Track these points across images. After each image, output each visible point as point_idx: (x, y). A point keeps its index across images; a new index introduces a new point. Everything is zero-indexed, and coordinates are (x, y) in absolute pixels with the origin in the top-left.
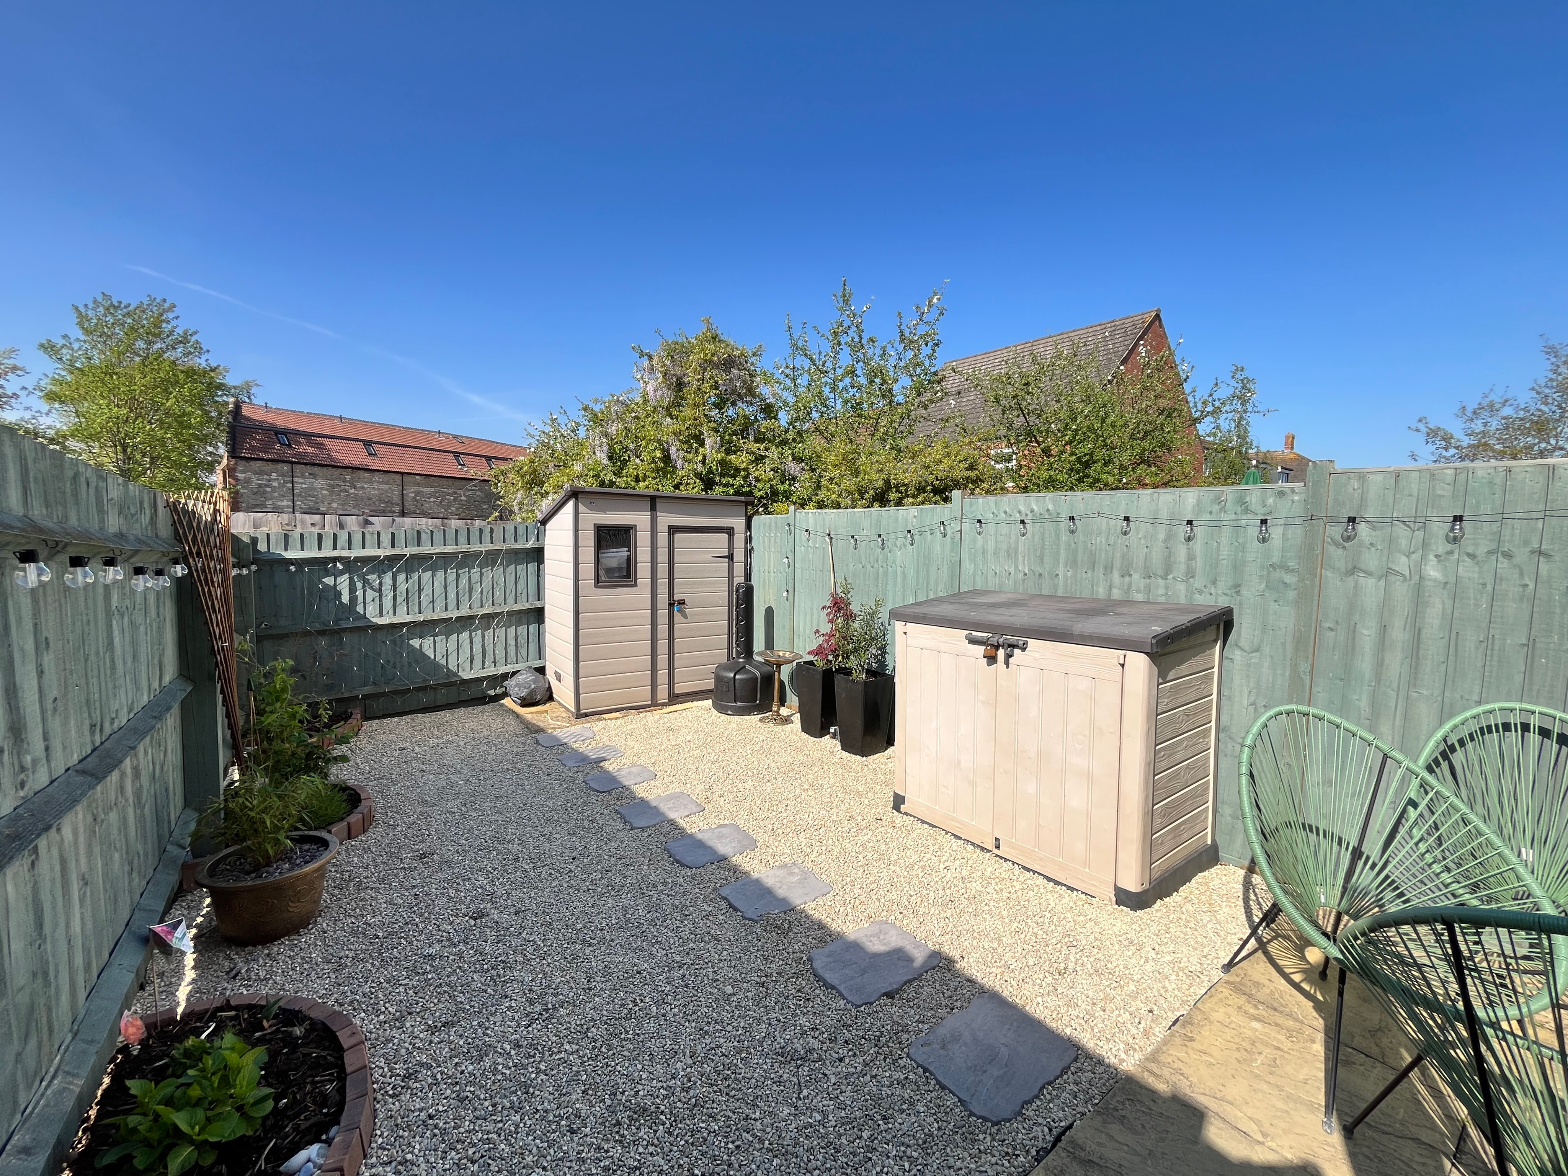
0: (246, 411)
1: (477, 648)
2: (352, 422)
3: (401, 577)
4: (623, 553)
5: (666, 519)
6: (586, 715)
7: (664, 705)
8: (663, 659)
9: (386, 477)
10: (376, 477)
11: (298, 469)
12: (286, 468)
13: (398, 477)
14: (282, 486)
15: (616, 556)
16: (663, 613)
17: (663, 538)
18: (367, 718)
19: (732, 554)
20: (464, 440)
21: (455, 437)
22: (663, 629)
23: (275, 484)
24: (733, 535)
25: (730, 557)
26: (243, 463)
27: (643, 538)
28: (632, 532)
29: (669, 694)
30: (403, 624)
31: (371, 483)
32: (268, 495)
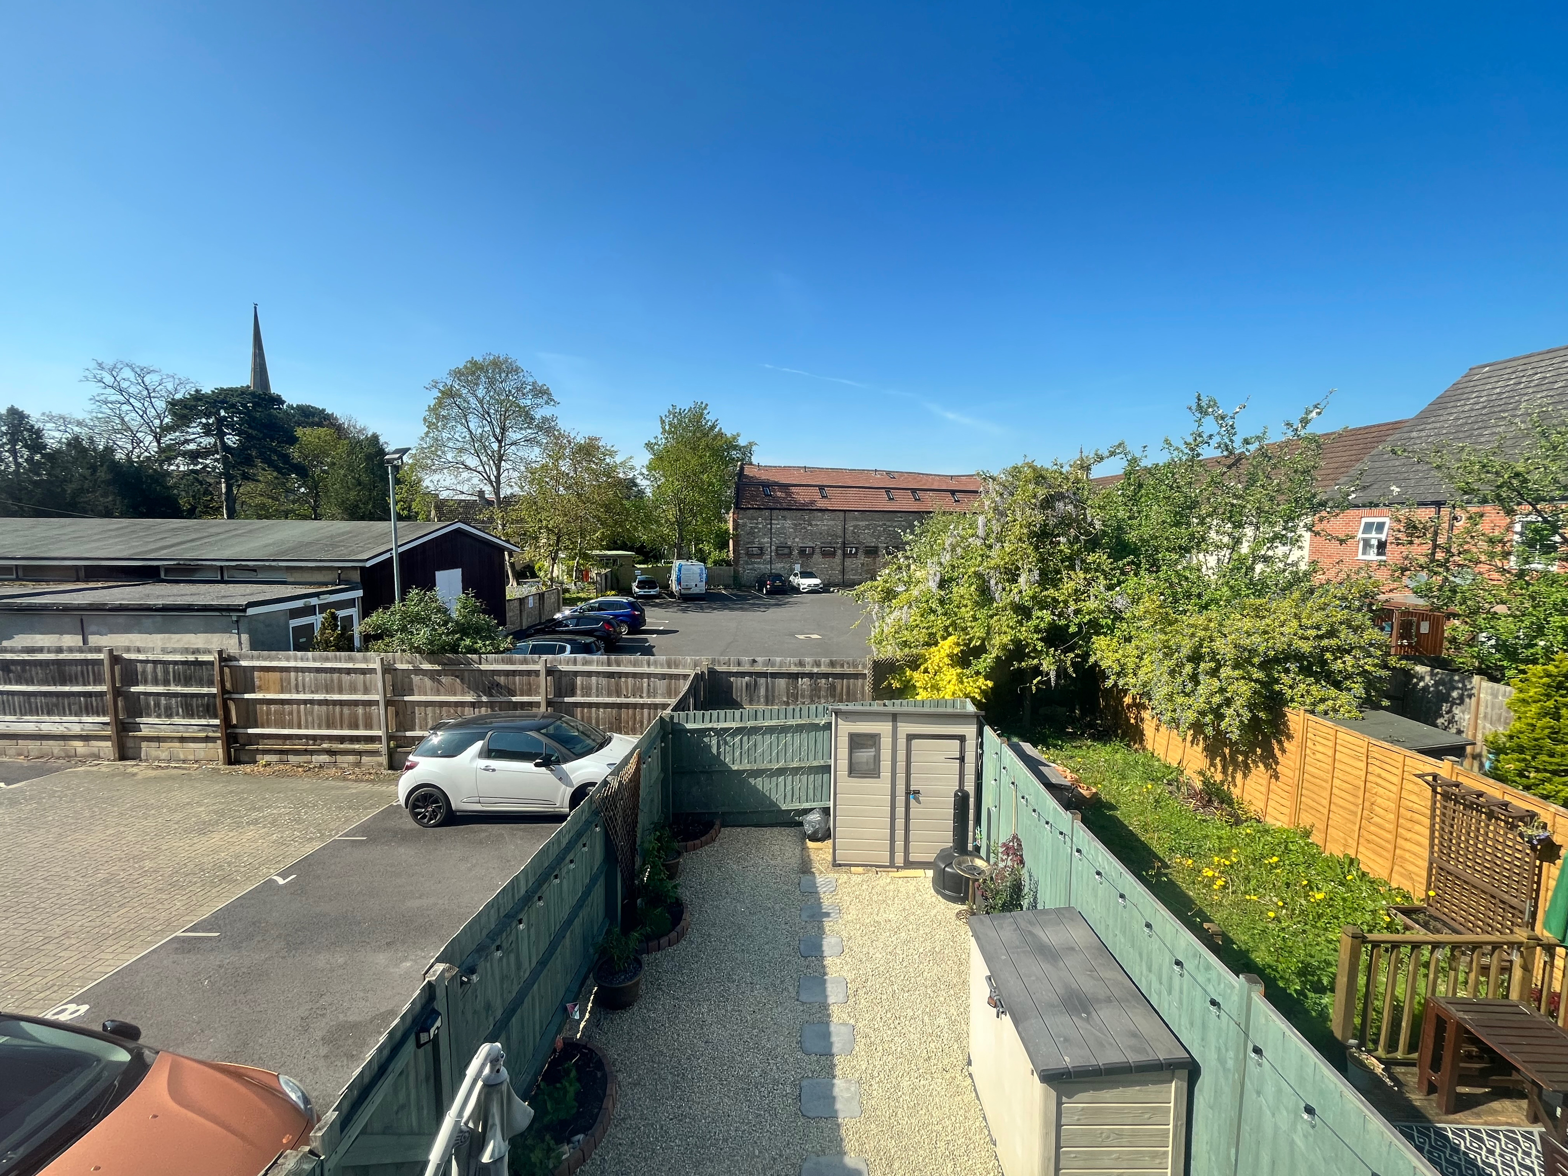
0: (747, 471)
1: (789, 788)
2: (813, 470)
3: (746, 738)
4: (871, 752)
5: (905, 728)
6: (840, 865)
7: (898, 868)
8: (900, 833)
9: (833, 515)
10: (826, 516)
11: (775, 512)
12: (767, 513)
13: (842, 514)
14: (765, 527)
15: (865, 755)
16: (901, 799)
17: (902, 742)
18: (724, 825)
19: (963, 757)
20: (896, 475)
21: (888, 473)
22: (900, 811)
23: (760, 526)
24: (965, 741)
25: (962, 759)
26: (742, 512)
27: (886, 743)
28: (877, 738)
29: (905, 860)
30: (744, 771)
31: (822, 520)
32: (756, 535)
